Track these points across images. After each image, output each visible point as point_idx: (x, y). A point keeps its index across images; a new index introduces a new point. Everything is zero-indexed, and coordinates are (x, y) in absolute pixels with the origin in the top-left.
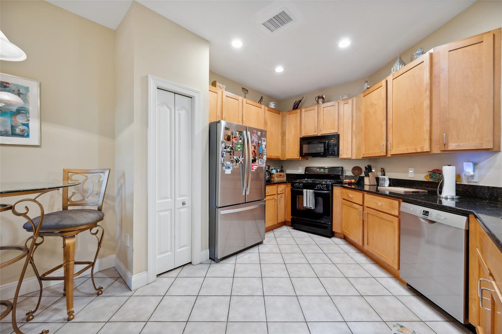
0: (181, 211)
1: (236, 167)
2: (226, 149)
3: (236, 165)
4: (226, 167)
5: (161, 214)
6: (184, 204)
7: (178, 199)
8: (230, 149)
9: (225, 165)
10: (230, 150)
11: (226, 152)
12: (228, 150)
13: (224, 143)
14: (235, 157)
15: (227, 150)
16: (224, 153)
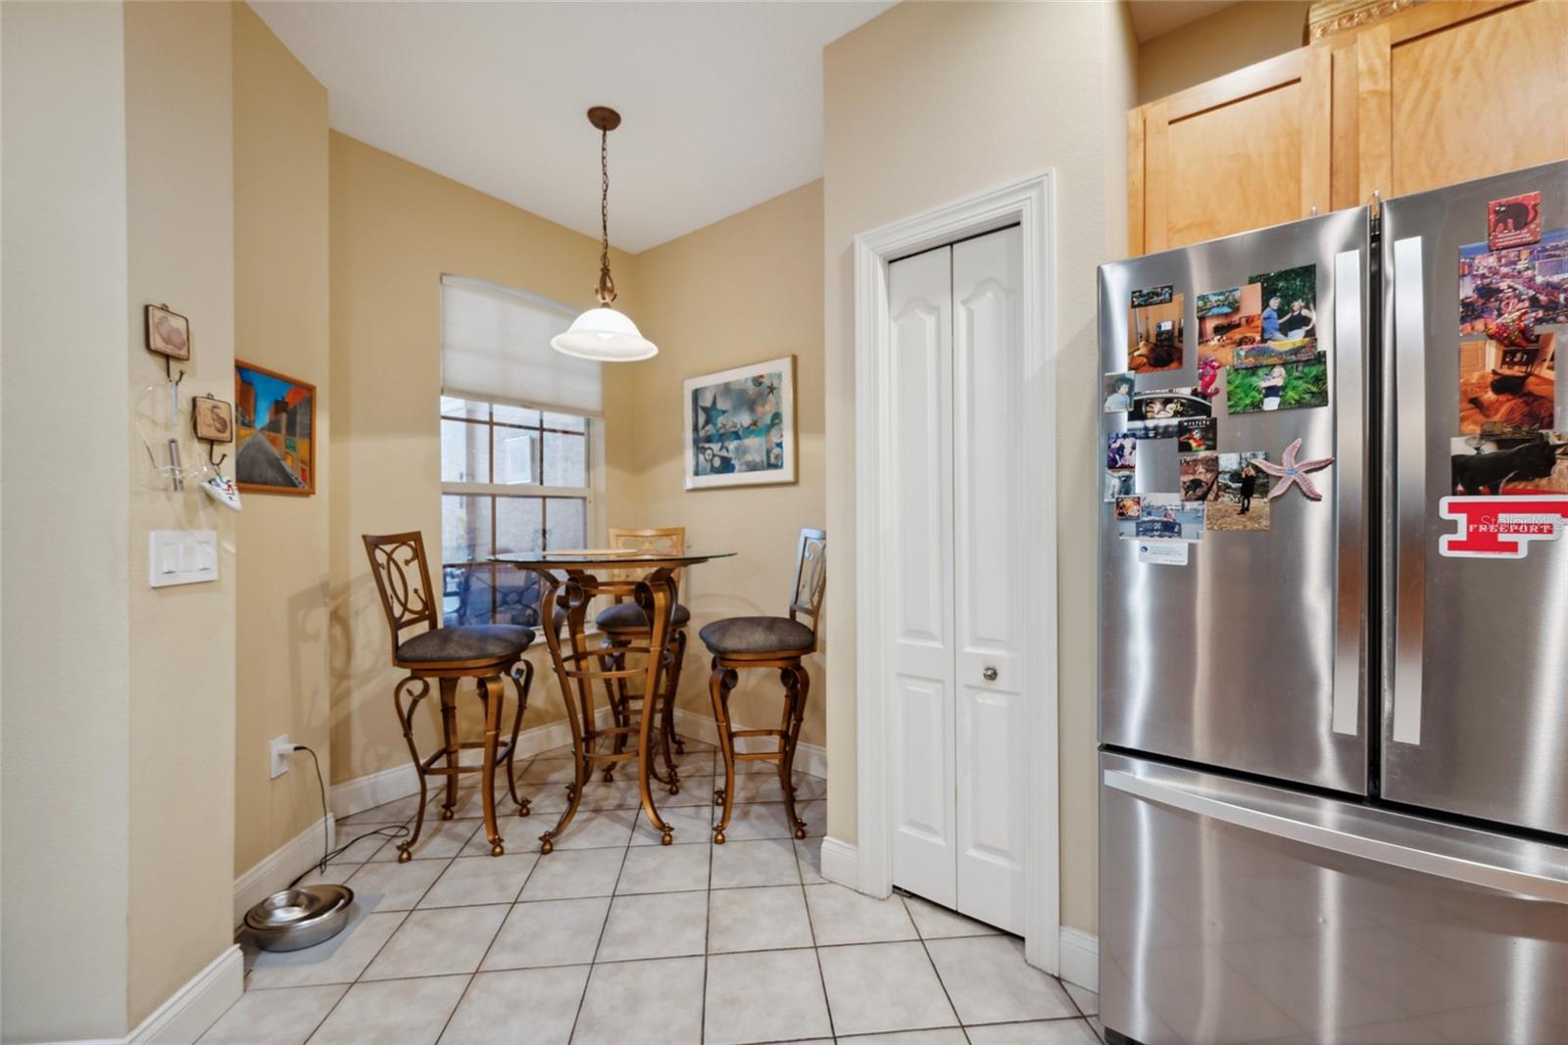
0: (980, 701)
1: (1237, 523)
2: (1143, 417)
3: (1244, 510)
4: (1138, 525)
5: (910, 688)
6: (992, 675)
7: (969, 649)
8: (1176, 414)
9: (1133, 510)
10: (1175, 421)
11: (1147, 437)
12: (1163, 423)
13: (1124, 389)
14: (1229, 461)
15: (1150, 423)
16: (1122, 448)
